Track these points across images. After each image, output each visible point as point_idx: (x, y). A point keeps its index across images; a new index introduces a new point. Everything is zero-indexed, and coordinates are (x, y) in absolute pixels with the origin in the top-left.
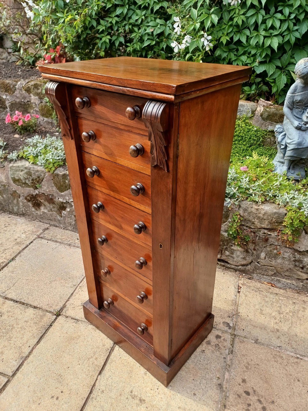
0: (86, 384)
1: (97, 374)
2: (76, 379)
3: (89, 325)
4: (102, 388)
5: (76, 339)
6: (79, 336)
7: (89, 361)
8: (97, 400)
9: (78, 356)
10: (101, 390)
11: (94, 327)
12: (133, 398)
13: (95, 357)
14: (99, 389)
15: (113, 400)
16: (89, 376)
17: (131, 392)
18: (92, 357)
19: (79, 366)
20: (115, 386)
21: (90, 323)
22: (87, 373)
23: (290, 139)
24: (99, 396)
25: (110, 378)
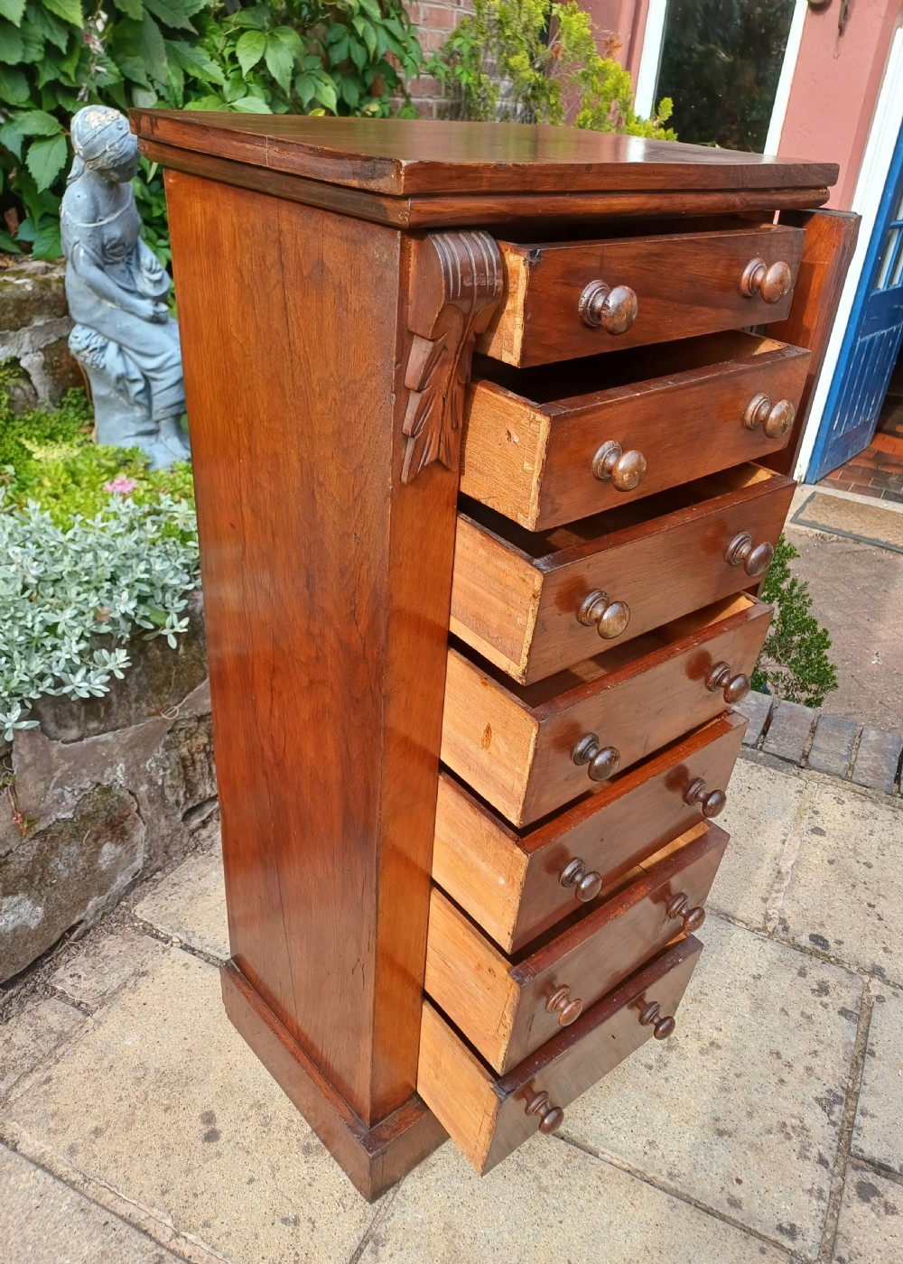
0: (630, 1196)
1: (596, 1161)
2: (612, 1232)
3: (403, 1187)
4: (640, 1147)
5: (456, 1241)
6: (448, 1226)
7: (551, 1190)
8: (676, 1163)
9: (528, 1229)
10: (647, 1148)
11: (416, 1171)
12: (665, 1065)
13: (537, 1169)
14: (646, 1153)
15: (672, 1117)
16: (602, 1189)
17: (651, 1067)
18: (537, 1178)
19: (568, 1221)
20: (633, 1108)
21: (392, 1185)
22: (592, 1196)
23: (152, 356)
24: (663, 1156)
25: (613, 1121)
